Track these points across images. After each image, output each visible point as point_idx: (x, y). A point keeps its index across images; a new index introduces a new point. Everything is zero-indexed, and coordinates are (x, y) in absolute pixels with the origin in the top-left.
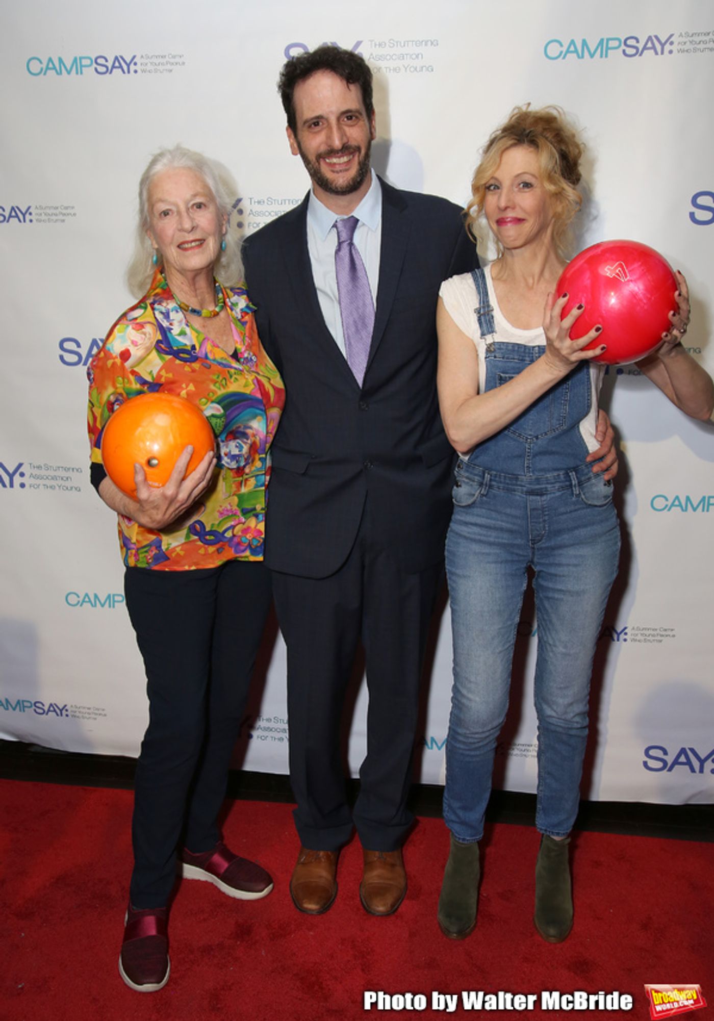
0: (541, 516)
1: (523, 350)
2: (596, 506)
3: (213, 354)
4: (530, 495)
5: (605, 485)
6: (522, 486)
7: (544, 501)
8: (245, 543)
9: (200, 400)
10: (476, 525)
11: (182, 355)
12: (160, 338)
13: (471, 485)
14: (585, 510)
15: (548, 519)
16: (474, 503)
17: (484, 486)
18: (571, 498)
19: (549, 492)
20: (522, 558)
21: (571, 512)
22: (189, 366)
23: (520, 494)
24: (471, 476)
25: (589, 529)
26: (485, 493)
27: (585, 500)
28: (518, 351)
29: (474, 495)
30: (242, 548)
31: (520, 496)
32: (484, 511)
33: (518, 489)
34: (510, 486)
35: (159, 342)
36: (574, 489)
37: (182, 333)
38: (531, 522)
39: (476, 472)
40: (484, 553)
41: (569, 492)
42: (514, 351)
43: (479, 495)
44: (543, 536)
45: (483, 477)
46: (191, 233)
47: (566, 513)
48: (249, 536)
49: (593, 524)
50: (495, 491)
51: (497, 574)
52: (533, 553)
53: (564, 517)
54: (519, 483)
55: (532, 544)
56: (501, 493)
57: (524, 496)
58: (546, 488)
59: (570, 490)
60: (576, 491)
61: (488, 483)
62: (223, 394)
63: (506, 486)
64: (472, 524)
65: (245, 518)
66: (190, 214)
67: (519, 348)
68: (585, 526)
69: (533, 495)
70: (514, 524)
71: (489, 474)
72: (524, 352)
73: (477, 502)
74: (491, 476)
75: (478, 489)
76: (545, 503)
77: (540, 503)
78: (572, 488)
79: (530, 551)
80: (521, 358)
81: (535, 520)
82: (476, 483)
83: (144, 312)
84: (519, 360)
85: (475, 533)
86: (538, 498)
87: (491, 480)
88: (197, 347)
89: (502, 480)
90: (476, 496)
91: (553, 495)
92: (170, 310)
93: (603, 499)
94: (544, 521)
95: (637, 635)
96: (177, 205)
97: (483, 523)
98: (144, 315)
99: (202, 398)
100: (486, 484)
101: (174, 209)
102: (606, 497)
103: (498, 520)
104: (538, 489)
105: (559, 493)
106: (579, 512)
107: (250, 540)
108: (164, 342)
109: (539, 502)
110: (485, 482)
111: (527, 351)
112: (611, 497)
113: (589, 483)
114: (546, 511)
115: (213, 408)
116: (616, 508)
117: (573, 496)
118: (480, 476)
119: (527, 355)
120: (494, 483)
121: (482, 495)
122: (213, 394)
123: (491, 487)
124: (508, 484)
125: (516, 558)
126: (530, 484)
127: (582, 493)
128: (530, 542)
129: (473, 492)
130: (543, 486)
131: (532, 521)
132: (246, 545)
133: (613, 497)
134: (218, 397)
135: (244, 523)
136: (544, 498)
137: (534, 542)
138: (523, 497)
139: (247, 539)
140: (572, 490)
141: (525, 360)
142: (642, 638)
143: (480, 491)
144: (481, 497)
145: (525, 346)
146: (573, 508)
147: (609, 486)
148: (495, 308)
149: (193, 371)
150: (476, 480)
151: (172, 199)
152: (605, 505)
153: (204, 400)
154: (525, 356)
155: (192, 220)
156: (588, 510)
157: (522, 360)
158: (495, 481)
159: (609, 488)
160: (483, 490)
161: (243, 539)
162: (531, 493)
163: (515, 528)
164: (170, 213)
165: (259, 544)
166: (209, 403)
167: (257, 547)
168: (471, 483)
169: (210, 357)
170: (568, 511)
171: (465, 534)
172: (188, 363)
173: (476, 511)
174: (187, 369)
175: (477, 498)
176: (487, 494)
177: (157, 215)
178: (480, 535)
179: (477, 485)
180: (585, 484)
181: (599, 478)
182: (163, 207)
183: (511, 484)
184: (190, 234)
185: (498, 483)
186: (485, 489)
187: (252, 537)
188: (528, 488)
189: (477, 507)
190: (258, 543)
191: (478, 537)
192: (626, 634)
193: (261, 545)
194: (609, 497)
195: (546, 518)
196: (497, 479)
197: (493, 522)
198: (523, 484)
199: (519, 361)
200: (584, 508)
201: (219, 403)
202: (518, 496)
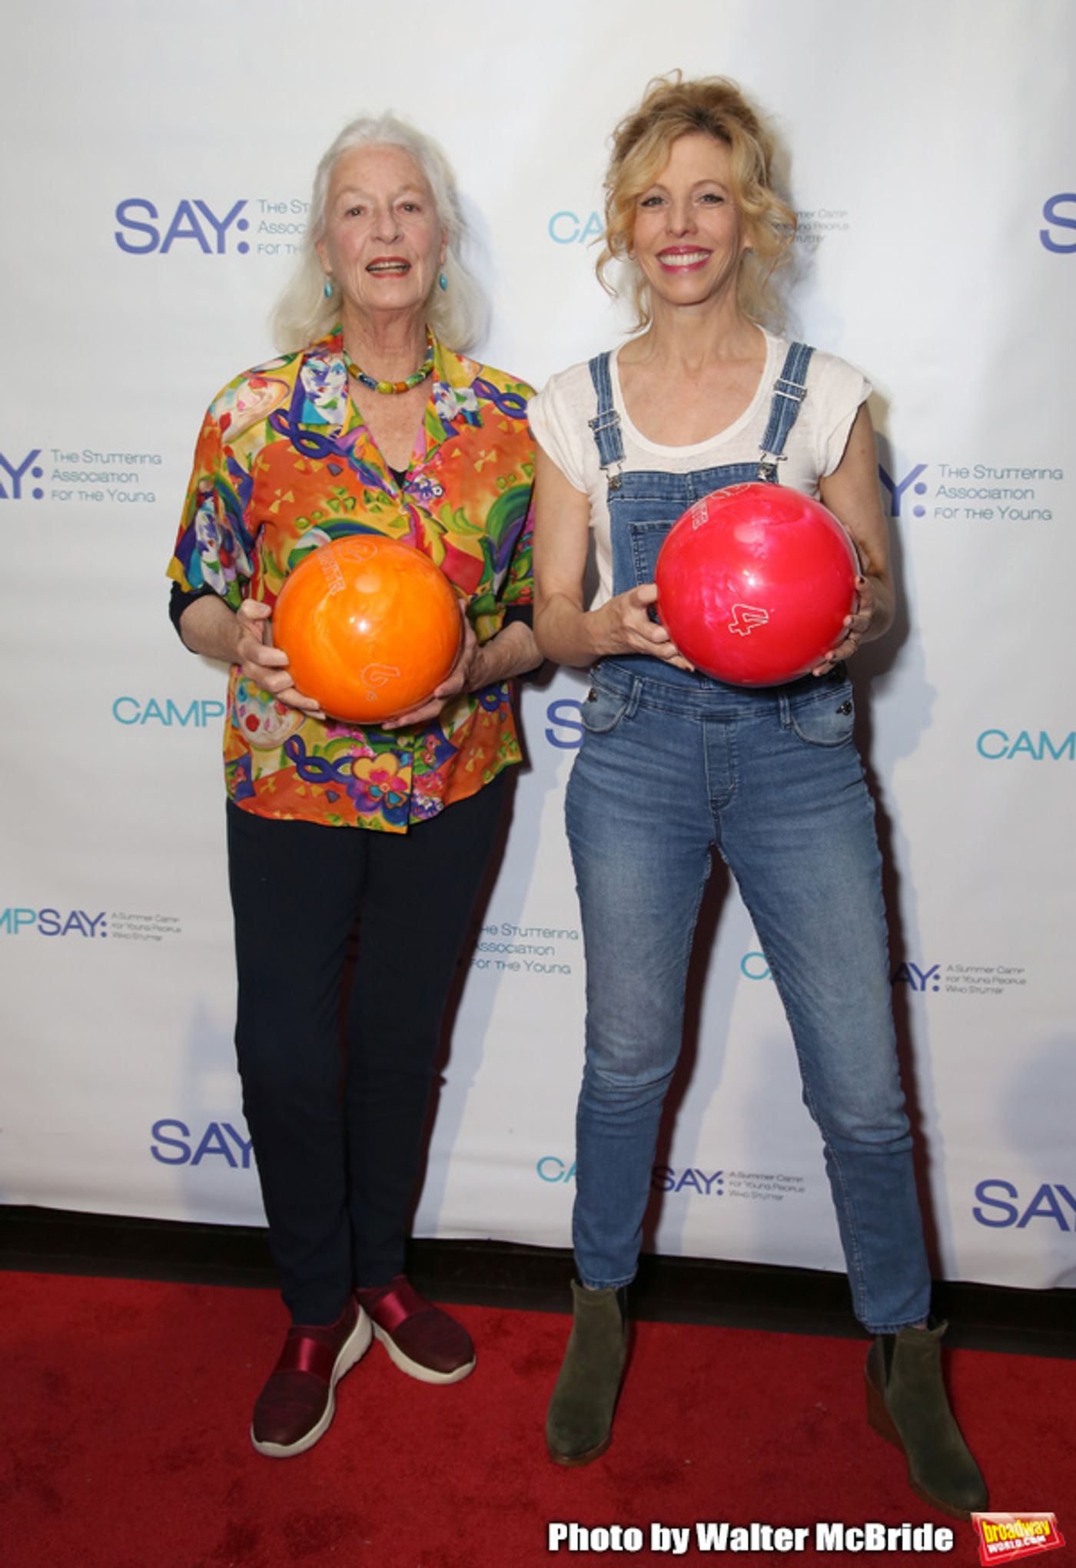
0: (726, 759)
1: (667, 482)
2: (821, 745)
3: (362, 452)
4: (707, 720)
5: (839, 711)
6: (693, 705)
7: (732, 732)
8: (376, 797)
9: (298, 519)
10: (614, 767)
11: (305, 442)
12: (287, 407)
13: (611, 700)
14: (803, 752)
15: (739, 764)
16: (612, 729)
17: (631, 702)
18: (777, 731)
19: (739, 718)
20: (697, 834)
21: (777, 753)
22: (305, 461)
23: (692, 720)
24: (611, 684)
25: (812, 783)
26: (632, 715)
27: (801, 734)
28: (659, 484)
29: (613, 716)
30: (370, 804)
31: (691, 723)
32: (629, 744)
33: (688, 710)
34: (675, 705)
35: (281, 412)
36: (782, 715)
37: (332, 406)
38: (710, 770)
39: (620, 678)
40: (628, 821)
41: (774, 719)
42: (651, 484)
43: (623, 717)
44: (730, 795)
45: (631, 687)
46: (393, 245)
47: (769, 755)
48: (385, 787)
49: (818, 775)
50: (649, 711)
51: (653, 859)
52: (718, 826)
53: (764, 762)
54: (690, 700)
55: (713, 808)
56: (661, 715)
57: (698, 722)
58: (735, 710)
59: (775, 716)
60: (785, 718)
61: (638, 696)
62: (339, 519)
63: (669, 704)
64: (608, 766)
65: (375, 751)
66: (396, 219)
67: (660, 478)
68: (805, 779)
69: (712, 721)
70: (678, 770)
71: (641, 681)
72: (671, 485)
73: (618, 727)
74: (644, 684)
75: (623, 705)
76: (732, 735)
77: (724, 736)
78: (779, 712)
79: (710, 824)
80: (665, 495)
81: (716, 766)
82: (618, 697)
83: (286, 365)
84: (662, 498)
85: (613, 783)
86: (722, 726)
87: (643, 692)
88: (342, 433)
89: (662, 693)
90: (616, 719)
91: (746, 723)
92: (331, 369)
93: (835, 736)
94: (732, 767)
95: (957, 979)
96: (375, 200)
97: (626, 764)
98: (284, 369)
99: (301, 517)
100: (635, 698)
101: (369, 205)
102: (841, 734)
103: (651, 761)
104: (721, 712)
105: (758, 721)
106: (792, 754)
107: (384, 794)
108: (289, 417)
109: (722, 733)
110: (632, 696)
111: (676, 483)
112: (850, 734)
113: (809, 707)
114: (734, 750)
115: (315, 536)
116: (859, 751)
117: (781, 727)
118: (625, 684)
119: (676, 489)
120: (647, 697)
121: (626, 716)
122: (321, 513)
123: (643, 703)
124: (671, 700)
125: (686, 833)
126: (709, 703)
127: (795, 722)
128: (710, 804)
129: (612, 712)
130: (731, 707)
131: (712, 766)
132: (378, 799)
133: (853, 734)
134: (327, 522)
135: (373, 759)
136: (732, 727)
137: (716, 805)
138: (696, 725)
139: (380, 791)
140: (779, 717)
141: (672, 499)
142: (967, 985)
143: (625, 710)
144: (624, 720)
145: (672, 475)
146: (781, 746)
147: (846, 714)
148: (622, 416)
149: (307, 471)
150: (618, 691)
151: (369, 189)
152: (838, 745)
153: (303, 521)
154: (673, 492)
155: (397, 226)
156: (809, 752)
157: (667, 498)
158: (650, 694)
159: (845, 717)
160: (629, 708)
161: (374, 790)
162: (710, 717)
163: (682, 777)
164: (362, 212)
165: (400, 804)
166: (310, 527)
167: (396, 807)
168: (611, 695)
169: (356, 453)
170: (774, 752)
171: (597, 782)
172: (306, 458)
173: (616, 742)
174: (300, 465)
175: (618, 721)
176: (635, 716)
177: (341, 212)
178: (621, 786)
179: (619, 700)
180: (802, 709)
181: (826, 700)
182: (352, 200)
183: (677, 702)
184: (390, 248)
185: (654, 697)
186: (633, 705)
187: (389, 789)
188: (705, 708)
189: (618, 737)
190: (399, 802)
191: (618, 790)
192: (937, 977)
193: (404, 805)
194: (847, 733)
195: (735, 762)
196: (654, 691)
197: (644, 764)
198: (697, 702)
199: (664, 501)
200: (800, 748)
201: (327, 531)
202: (689, 722)
